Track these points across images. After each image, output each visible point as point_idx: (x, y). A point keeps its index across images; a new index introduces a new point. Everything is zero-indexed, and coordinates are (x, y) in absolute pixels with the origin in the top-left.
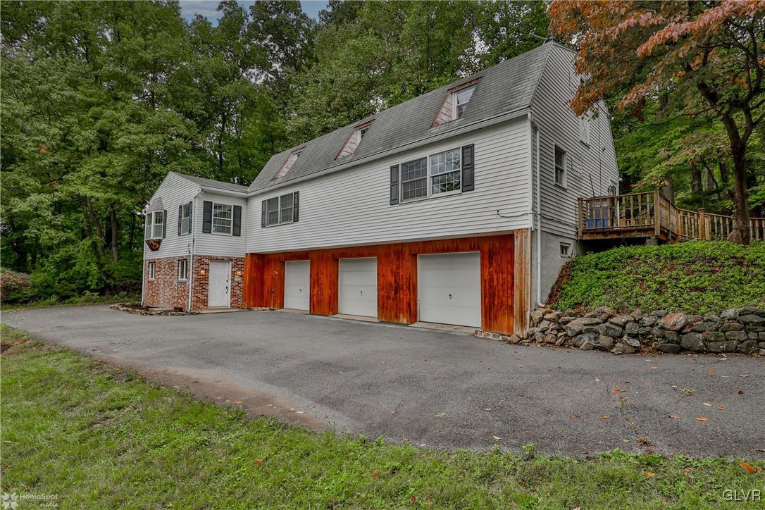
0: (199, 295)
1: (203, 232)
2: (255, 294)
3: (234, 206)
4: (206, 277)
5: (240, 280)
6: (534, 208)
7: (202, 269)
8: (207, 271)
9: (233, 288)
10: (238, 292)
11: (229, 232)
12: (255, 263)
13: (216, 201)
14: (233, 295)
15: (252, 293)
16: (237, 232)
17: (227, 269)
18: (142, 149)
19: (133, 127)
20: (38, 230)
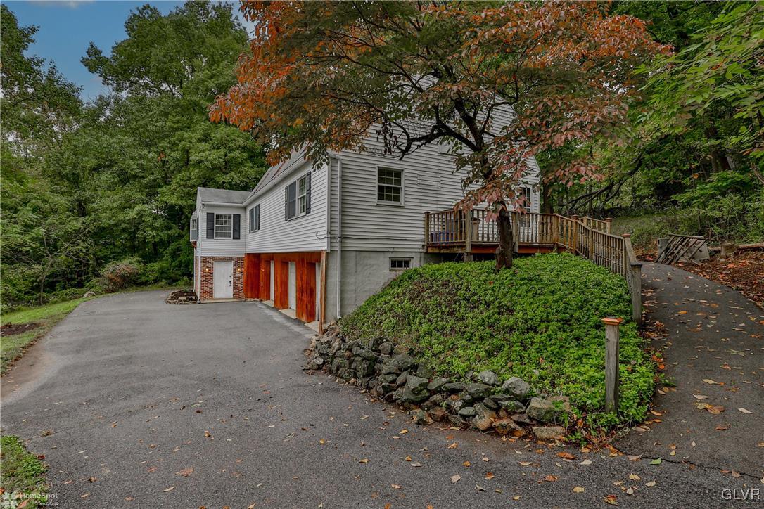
0: (205, 288)
1: (207, 238)
2: (252, 288)
3: (234, 215)
4: (211, 274)
5: (240, 275)
6: (330, 232)
7: (207, 267)
8: (211, 269)
9: (235, 282)
10: (239, 285)
11: (230, 237)
12: (252, 261)
13: (216, 212)
14: (235, 287)
15: (250, 286)
16: (237, 236)
17: (230, 267)
18: (208, 164)
19: (203, 145)
20: (145, 232)
